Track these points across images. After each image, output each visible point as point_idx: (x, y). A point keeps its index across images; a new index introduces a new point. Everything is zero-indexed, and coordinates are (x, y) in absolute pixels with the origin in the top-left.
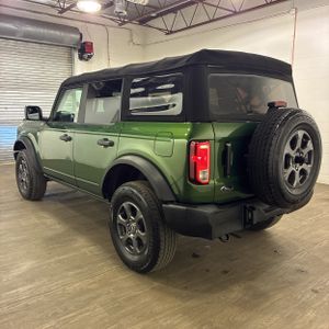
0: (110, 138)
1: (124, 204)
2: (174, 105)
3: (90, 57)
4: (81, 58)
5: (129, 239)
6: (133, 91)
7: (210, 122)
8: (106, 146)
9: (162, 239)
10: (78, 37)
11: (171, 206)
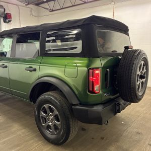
0: (34, 67)
1: (45, 106)
2: (76, 48)
3: (10, 21)
4: (5, 21)
5: (49, 125)
6: (47, 39)
7: (99, 57)
8: (31, 71)
9: (71, 126)
10: (3, 10)
11: (78, 107)
